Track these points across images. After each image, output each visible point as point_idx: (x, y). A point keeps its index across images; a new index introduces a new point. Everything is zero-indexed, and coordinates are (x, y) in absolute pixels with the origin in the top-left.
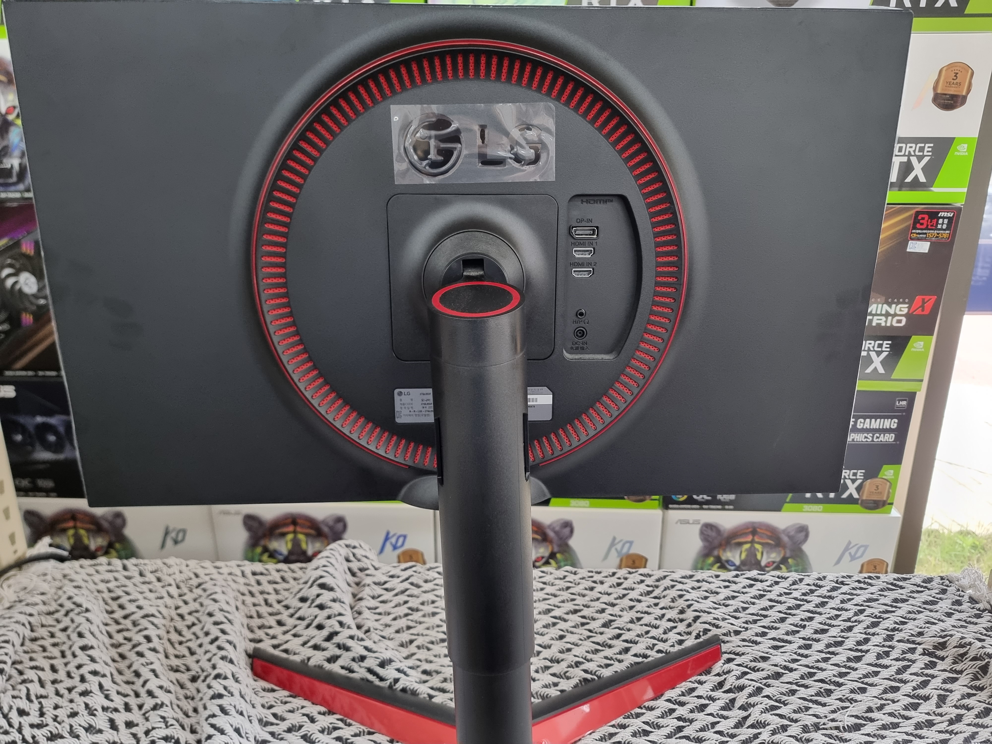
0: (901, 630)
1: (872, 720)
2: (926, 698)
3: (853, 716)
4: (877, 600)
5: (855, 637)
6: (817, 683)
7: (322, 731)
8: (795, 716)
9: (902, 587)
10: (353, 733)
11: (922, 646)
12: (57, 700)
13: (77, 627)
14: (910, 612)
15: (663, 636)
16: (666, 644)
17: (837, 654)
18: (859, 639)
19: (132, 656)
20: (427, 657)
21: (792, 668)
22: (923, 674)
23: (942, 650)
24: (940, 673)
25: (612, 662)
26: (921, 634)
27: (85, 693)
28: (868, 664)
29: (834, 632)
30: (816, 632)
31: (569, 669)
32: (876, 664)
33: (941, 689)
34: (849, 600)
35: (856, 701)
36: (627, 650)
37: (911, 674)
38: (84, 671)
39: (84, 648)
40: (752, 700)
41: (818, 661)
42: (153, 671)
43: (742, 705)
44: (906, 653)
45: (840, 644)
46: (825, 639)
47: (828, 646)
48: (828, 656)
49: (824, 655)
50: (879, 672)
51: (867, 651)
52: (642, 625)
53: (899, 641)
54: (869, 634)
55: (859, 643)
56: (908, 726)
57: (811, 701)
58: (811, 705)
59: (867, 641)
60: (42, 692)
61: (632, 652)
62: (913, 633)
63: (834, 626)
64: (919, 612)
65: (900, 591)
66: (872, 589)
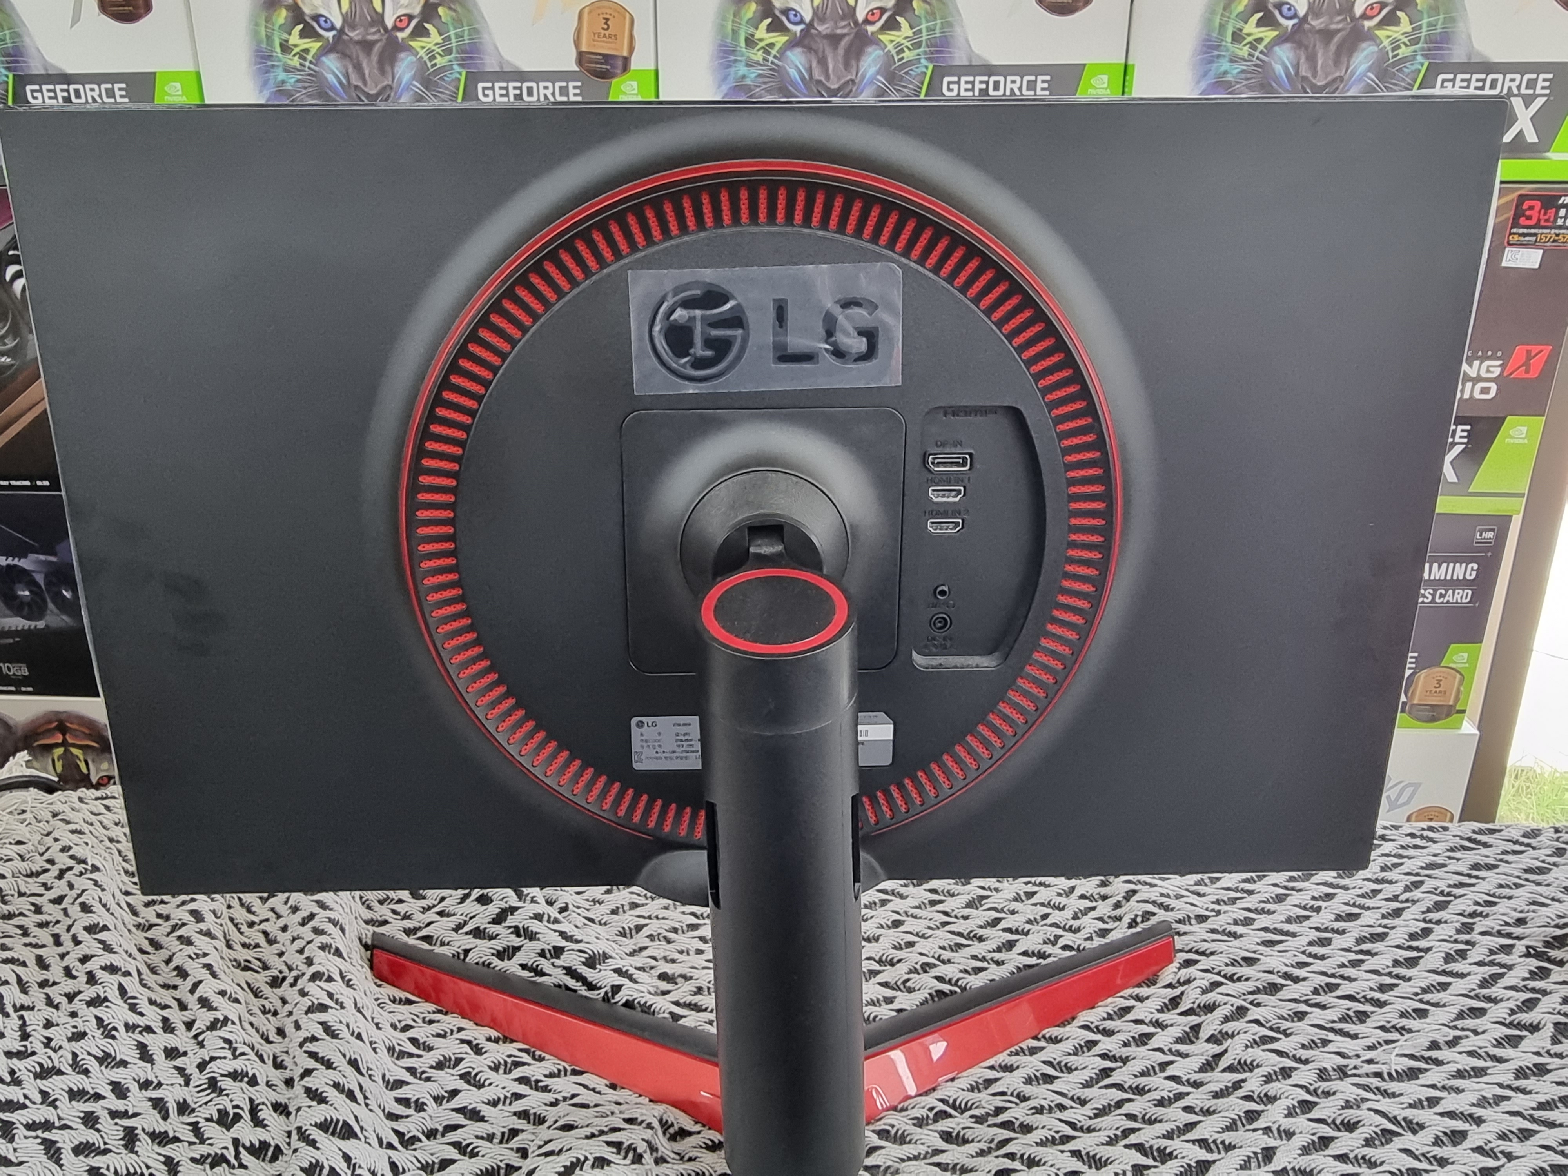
0: (1487, 916)
1: (1438, 1062)
2: (1534, 1028)
3: (1405, 1055)
4: (1444, 866)
5: (1407, 926)
6: (1342, 1002)
7: (495, 1068)
8: (1304, 1054)
9: (1486, 845)
10: (547, 1073)
11: (1524, 942)
12: (49, 1013)
13: (79, 896)
14: (1501, 886)
15: (1071, 922)
16: (1077, 935)
17: (1376, 954)
18: (1412, 930)
19: (172, 943)
20: (667, 953)
21: (1297, 977)
22: (1526, 989)
23: (1559, 948)
24: (1558, 986)
25: (985, 965)
26: (1521, 922)
27: (96, 1002)
28: (1429, 971)
29: (1369, 918)
30: (1339, 918)
31: (912, 976)
32: (1444, 971)
33: (1559, 1013)
34: (1396, 866)
35: (1410, 1031)
36: (1010, 945)
37: (1506, 988)
38: (93, 965)
39: (91, 929)
40: (1229, 1027)
41: (1343, 966)
42: (208, 967)
43: (1213, 1035)
44: (1496, 953)
45: (1380, 937)
46: (1355, 929)
47: (1360, 940)
48: (1361, 957)
49: (1353, 956)
50: (1450, 984)
51: (1428, 950)
52: (1035, 905)
53: (1483, 934)
54: (1430, 921)
55: (1413, 936)
56: (1503, 1074)
57: (1332, 1030)
58: (1331, 1036)
59: (1426, 932)
60: (23, 999)
61: (1019, 948)
62: (1508, 920)
63: (1369, 908)
64: (1518, 886)
65: (1484, 851)
66: (1434, 848)
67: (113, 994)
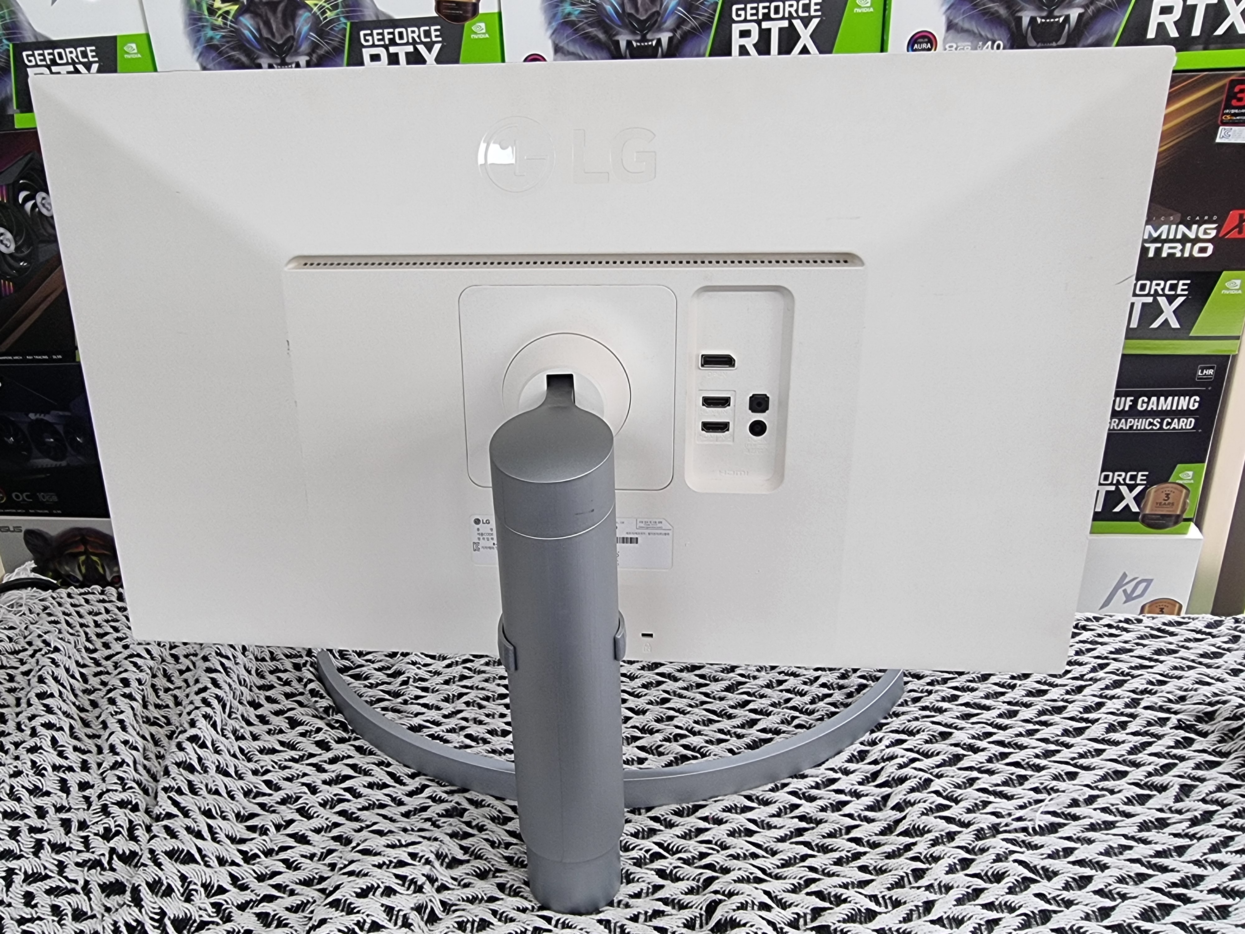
0: (1156, 693)
1: (1076, 818)
2: (1163, 789)
3: (1049, 813)
4: (1131, 651)
5: (1084, 701)
6: (1009, 768)
8: (967, 818)
9: (1172, 634)
11: (1179, 716)
14: (1175, 668)
17: (1051, 724)
18: (1088, 704)
21: (978, 748)
22: (1168, 755)
23: (1207, 722)
24: (1196, 754)
26: (1182, 699)
27: (34, 750)
29: (1054, 693)
32: (1103, 739)
33: (1188, 776)
34: (1089, 650)
35: (1057, 791)
36: (752, 723)
37: (1150, 755)
40: (913, 796)
41: (1020, 735)
43: (898, 803)
44: (1152, 725)
45: (1059, 710)
46: (1040, 703)
47: (1042, 713)
48: (1037, 727)
49: (1031, 727)
50: (1104, 750)
51: (1095, 721)
53: (1146, 708)
54: (1106, 697)
55: (1087, 710)
56: (1129, 827)
57: (994, 793)
58: (992, 798)
59: (1099, 706)
62: (1171, 696)
63: (1057, 686)
64: (1190, 668)
65: (1170, 639)
66: (1126, 636)
67: (46, 743)
